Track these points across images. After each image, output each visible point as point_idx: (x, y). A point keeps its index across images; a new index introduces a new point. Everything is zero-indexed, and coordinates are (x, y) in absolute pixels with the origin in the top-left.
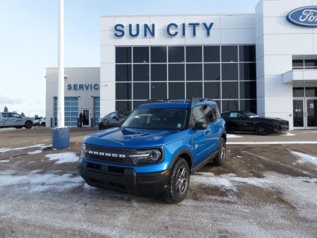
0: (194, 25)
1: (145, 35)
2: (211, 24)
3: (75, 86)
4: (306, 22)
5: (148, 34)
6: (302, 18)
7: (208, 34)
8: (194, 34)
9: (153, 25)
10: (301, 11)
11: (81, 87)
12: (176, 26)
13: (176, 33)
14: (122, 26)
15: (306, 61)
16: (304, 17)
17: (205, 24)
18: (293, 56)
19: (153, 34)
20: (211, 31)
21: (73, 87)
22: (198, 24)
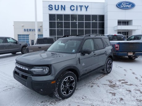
0: (81, 6)
1: (61, 10)
2: (88, 6)
3: (27, 30)
4: (123, 7)
5: (63, 9)
6: (122, 6)
7: (87, 10)
8: (81, 10)
9: (65, 6)
10: (122, 3)
11: (30, 30)
12: (74, 6)
13: (74, 9)
14: (52, 6)
15: (123, 22)
16: (122, 5)
17: (85, 6)
18: (118, 20)
19: (64, 9)
20: (88, 9)
21: (26, 30)
22: (83, 6)
